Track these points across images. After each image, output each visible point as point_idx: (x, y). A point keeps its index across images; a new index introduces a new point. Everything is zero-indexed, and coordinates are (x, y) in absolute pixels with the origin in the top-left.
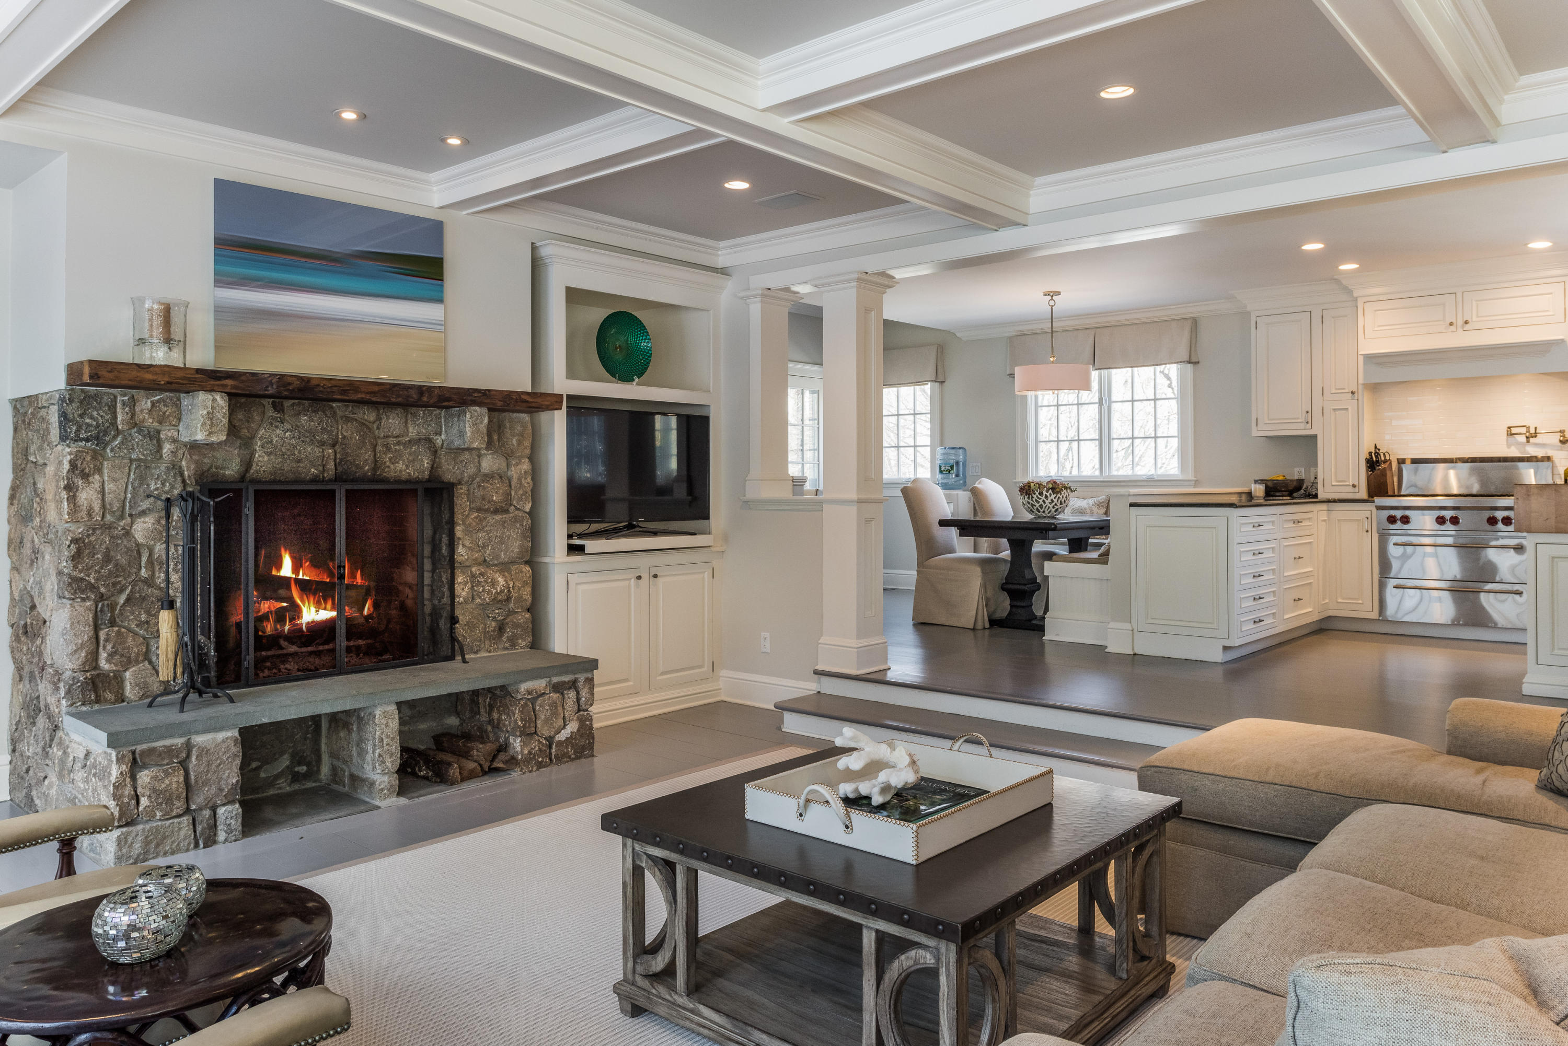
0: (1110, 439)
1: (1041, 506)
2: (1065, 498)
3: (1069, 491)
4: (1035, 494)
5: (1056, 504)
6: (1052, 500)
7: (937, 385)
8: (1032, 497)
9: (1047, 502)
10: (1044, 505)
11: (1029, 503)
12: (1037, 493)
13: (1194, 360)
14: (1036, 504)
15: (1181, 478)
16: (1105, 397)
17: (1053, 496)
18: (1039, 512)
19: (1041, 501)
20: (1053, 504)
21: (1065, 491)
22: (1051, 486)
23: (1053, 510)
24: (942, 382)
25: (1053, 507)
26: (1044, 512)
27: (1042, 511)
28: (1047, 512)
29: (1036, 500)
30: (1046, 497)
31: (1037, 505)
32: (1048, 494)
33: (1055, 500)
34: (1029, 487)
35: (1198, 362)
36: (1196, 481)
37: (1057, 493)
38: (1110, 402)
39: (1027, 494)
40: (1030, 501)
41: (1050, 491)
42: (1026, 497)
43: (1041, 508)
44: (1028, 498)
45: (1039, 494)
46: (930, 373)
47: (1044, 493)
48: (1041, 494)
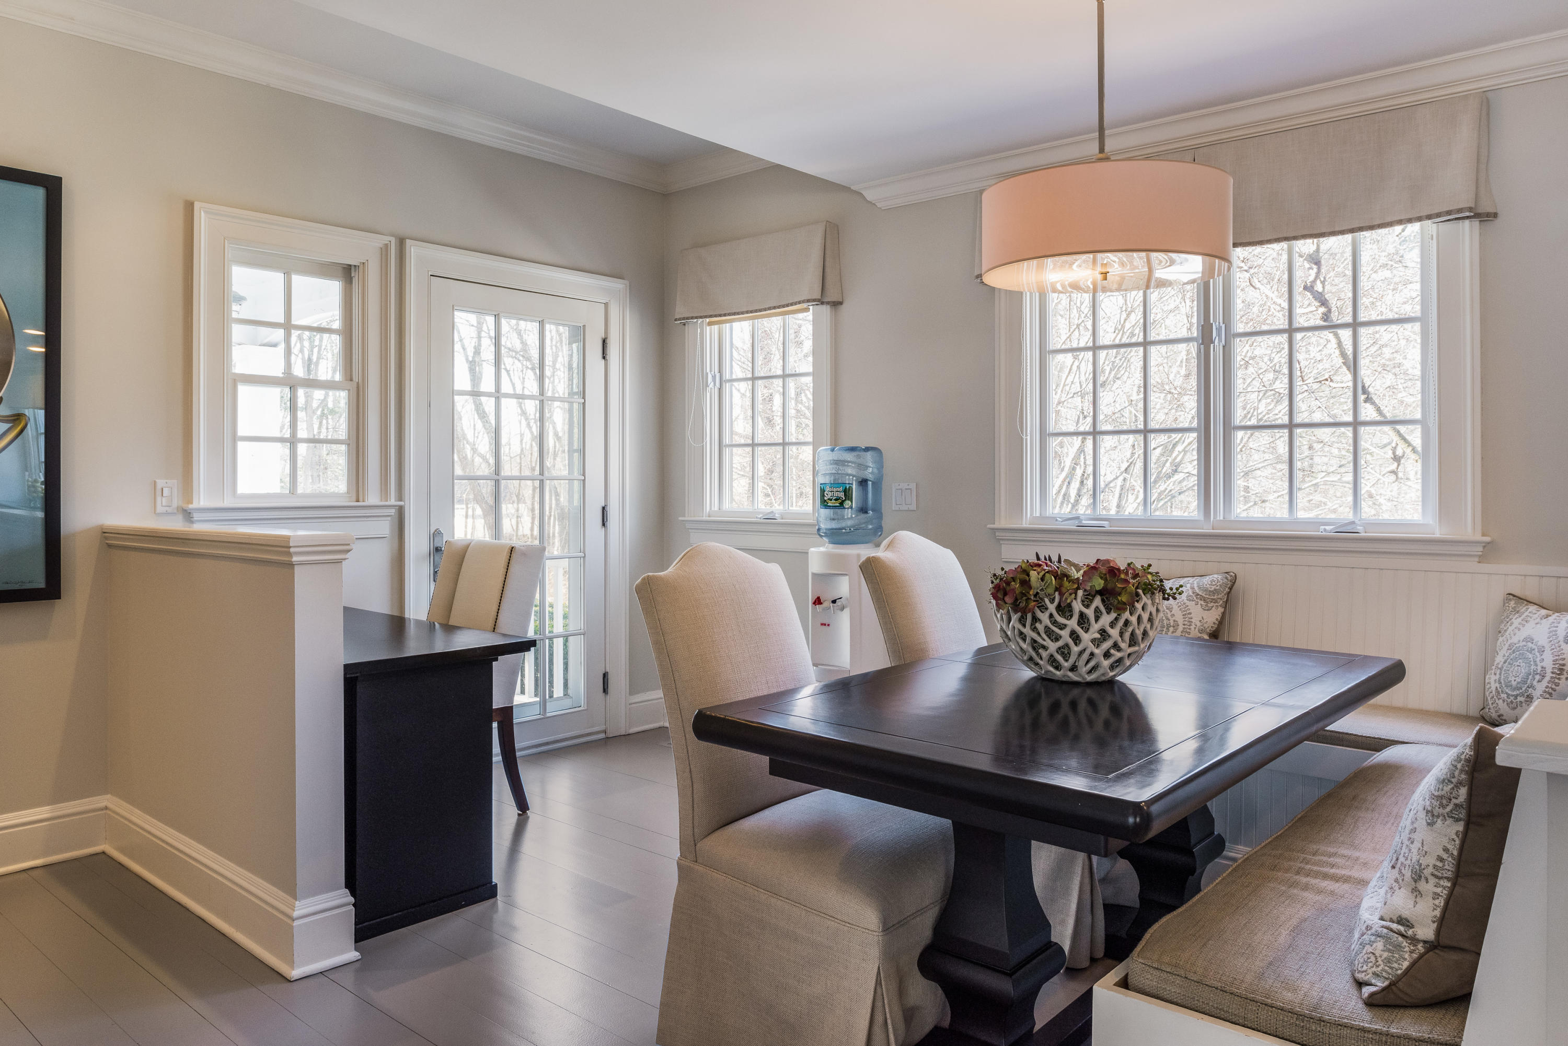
0: (1229, 428)
1: (1064, 651)
2: (1145, 624)
3: (1158, 596)
4: (1043, 608)
5: (1116, 646)
6: (1103, 632)
7: (825, 310)
8: (1035, 619)
9: (1086, 637)
10: (1075, 649)
11: (1023, 636)
12: (1052, 608)
13: (1486, 207)
14: (1048, 642)
15: (1438, 534)
16: (1217, 321)
17: (1106, 619)
18: (1058, 667)
19: (1065, 634)
20: (1106, 645)
21: (1145, 599)
22: (1099, 583)
23: (1106, 663)
24: (836, 304)
25: (1107, 655)
26: (1073, 668)
27: (1066, 665)
28: (1083, 670)
29: (1048, 631)
30: (1083, 620)
31: (1053, 646)
32: (1090, 613)
33: (1114, 633)
34: (1026, 583)
35: (1495, 215)
36: (1486, 545)
37: (1120, 608)
38: (1230, 336)
39: (1016, 607)
40: (1027, 631)
41: (1097, 602)
42: (1015, 617)
43: (1066, 657)
44: (1022, 621)
45: (1059, 608)
46: (809, 285)
47: (1077, 606)
48: (1065, 610)
